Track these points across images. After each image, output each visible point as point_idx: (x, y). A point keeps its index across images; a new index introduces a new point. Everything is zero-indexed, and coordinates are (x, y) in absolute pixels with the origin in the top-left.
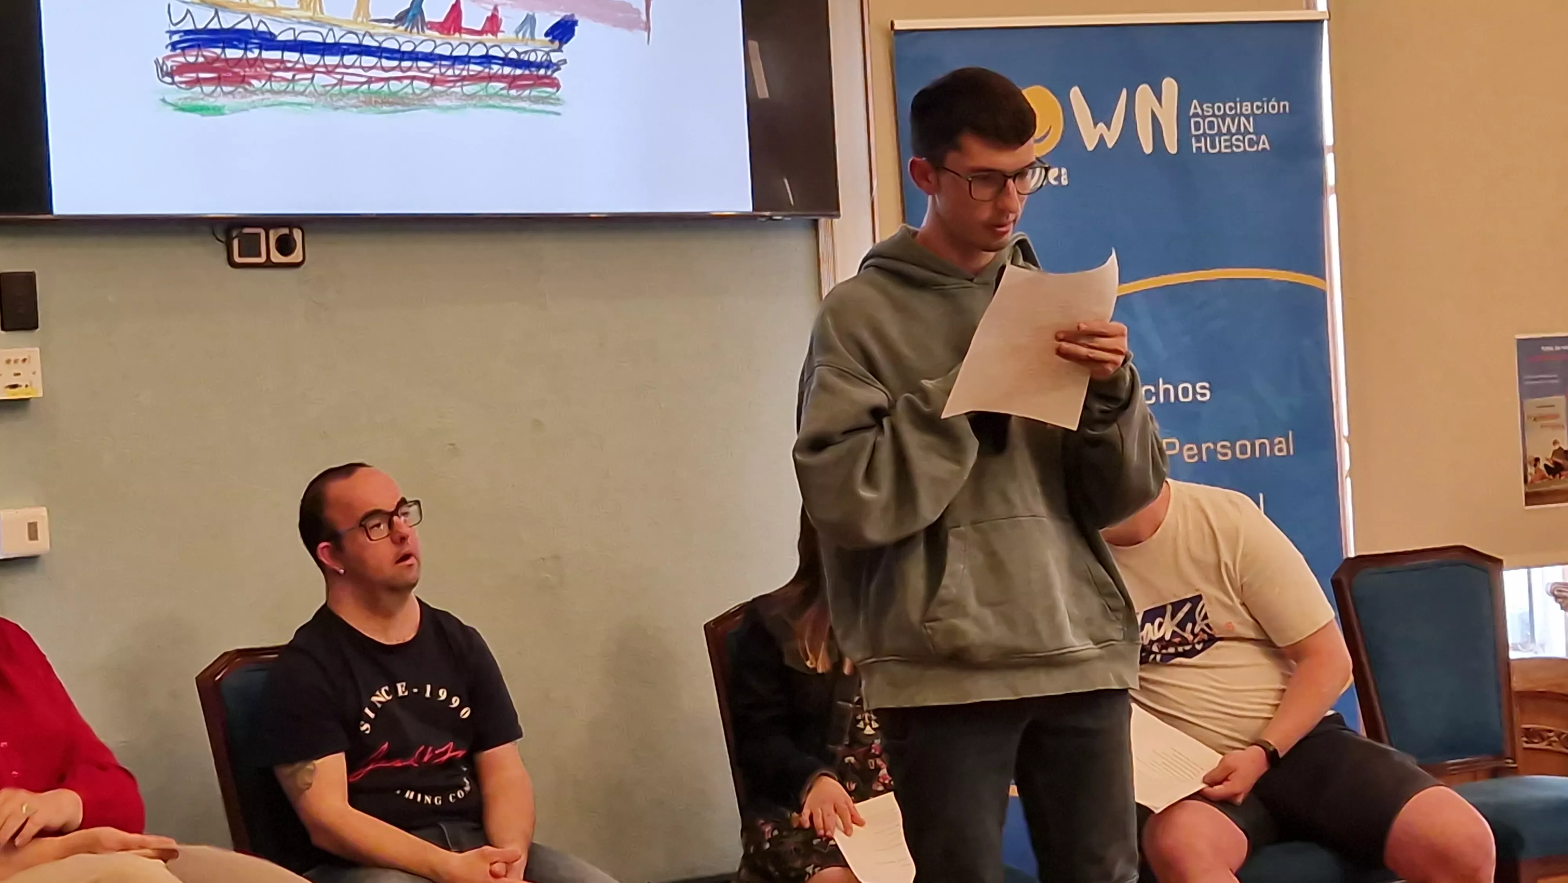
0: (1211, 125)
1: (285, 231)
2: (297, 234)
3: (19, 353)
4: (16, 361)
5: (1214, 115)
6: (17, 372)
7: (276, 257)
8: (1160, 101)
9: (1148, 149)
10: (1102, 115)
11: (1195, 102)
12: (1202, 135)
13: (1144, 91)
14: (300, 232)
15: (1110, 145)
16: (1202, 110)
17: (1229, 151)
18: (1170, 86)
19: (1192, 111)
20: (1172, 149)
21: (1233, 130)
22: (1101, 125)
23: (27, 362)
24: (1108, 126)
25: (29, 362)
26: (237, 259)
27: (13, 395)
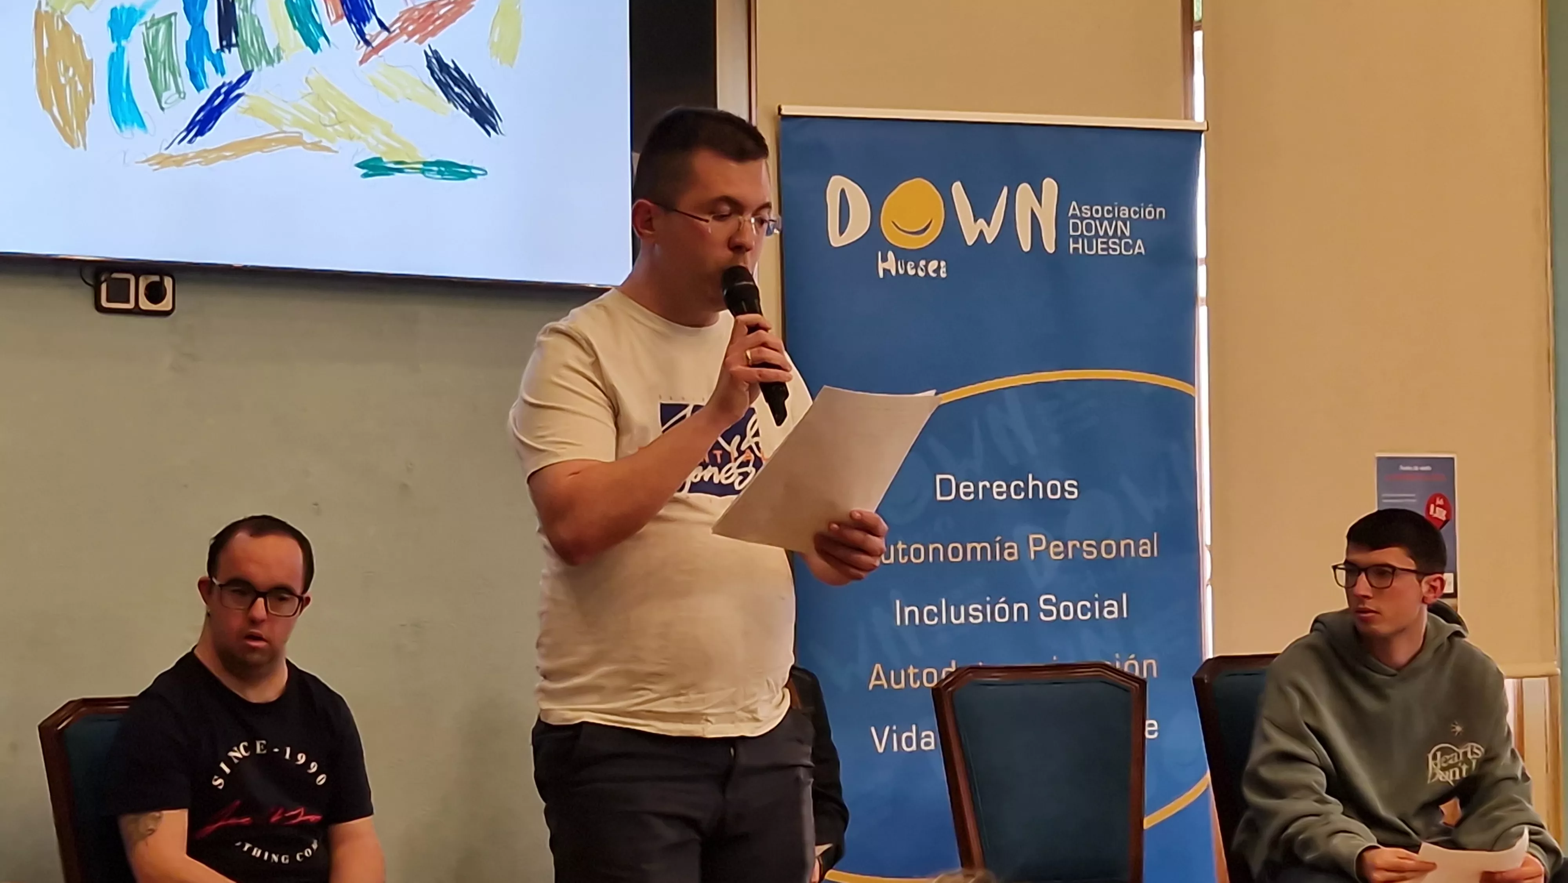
0: (1089, 228)
1: (156, 278)
2: (168, 282)
5: (1092, 217)
7: (145, 304)
8: (1040, 201)
9: (1026, 247)
10: (982, 211)
11: (1074, 203)
12: (1079, 236)
13: (1024, 190)
14: (170, 280)
15: (989, 241)
16: (1081, 212)
17: (1105, 253)
18: (1050, 186)
19: (1071, 212)
20: (1050, 248)
21: (1111, 233)
22: (981, 221)
24: (989, 224)
26: (104, 303)
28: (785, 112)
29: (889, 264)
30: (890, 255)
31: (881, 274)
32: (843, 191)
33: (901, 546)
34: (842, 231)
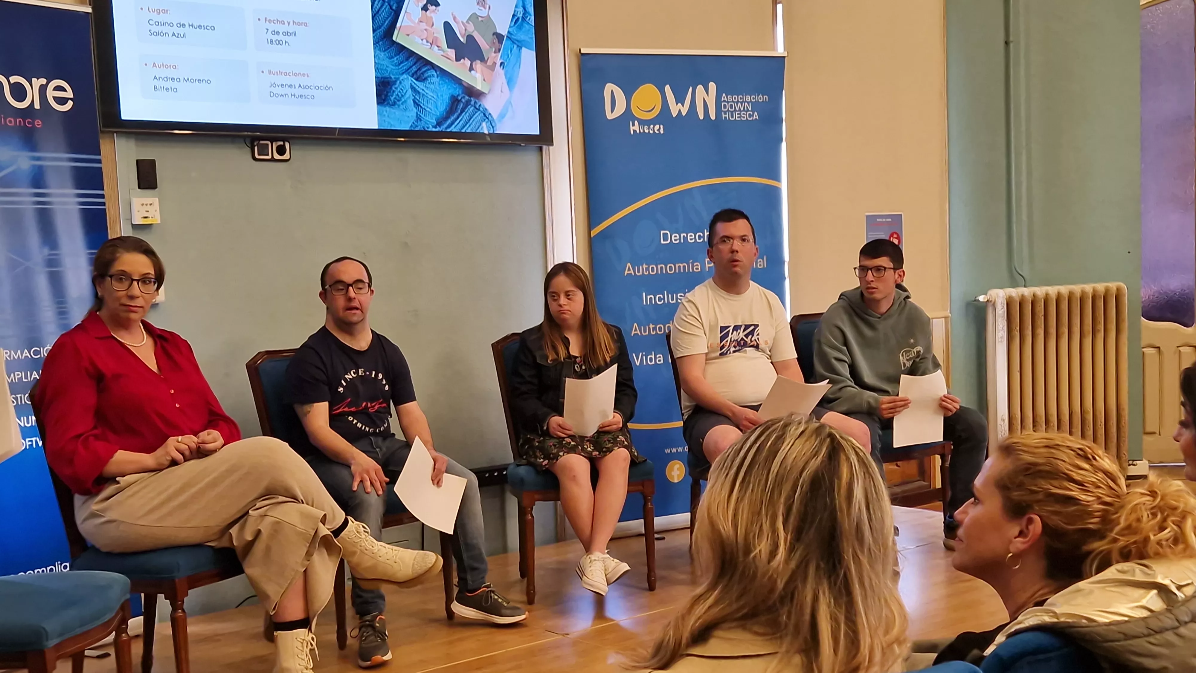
0: (731, 106)
1: (281, 143)
3: (149, 201)
4: (146, 205)
5: (733, 101)
6: (147, 210)
7: (277, 156)
8: (707, 93)
9: (701, 117)
10: (680, 100)
11: (724, 95)
12: (726, 111)
13: (700, 88)
14: (288, 144)
15: (684, 114)
16: (727, 98)
17: (739, 119)
18: (712, 86)
19: (723, 99)
20: (713, 117)
21: (742, 109)
22: (680, 104)
23: (152, 205)
24: (683, 106)
25: (153, 205)
26: (257, 156)
27: (147, 221)
28: (582, 52)
29: (635, 127)
30: (636, 122)
31: (632, 132)
32: (612, 92)
33: (645, 266)
34: (612, 111)
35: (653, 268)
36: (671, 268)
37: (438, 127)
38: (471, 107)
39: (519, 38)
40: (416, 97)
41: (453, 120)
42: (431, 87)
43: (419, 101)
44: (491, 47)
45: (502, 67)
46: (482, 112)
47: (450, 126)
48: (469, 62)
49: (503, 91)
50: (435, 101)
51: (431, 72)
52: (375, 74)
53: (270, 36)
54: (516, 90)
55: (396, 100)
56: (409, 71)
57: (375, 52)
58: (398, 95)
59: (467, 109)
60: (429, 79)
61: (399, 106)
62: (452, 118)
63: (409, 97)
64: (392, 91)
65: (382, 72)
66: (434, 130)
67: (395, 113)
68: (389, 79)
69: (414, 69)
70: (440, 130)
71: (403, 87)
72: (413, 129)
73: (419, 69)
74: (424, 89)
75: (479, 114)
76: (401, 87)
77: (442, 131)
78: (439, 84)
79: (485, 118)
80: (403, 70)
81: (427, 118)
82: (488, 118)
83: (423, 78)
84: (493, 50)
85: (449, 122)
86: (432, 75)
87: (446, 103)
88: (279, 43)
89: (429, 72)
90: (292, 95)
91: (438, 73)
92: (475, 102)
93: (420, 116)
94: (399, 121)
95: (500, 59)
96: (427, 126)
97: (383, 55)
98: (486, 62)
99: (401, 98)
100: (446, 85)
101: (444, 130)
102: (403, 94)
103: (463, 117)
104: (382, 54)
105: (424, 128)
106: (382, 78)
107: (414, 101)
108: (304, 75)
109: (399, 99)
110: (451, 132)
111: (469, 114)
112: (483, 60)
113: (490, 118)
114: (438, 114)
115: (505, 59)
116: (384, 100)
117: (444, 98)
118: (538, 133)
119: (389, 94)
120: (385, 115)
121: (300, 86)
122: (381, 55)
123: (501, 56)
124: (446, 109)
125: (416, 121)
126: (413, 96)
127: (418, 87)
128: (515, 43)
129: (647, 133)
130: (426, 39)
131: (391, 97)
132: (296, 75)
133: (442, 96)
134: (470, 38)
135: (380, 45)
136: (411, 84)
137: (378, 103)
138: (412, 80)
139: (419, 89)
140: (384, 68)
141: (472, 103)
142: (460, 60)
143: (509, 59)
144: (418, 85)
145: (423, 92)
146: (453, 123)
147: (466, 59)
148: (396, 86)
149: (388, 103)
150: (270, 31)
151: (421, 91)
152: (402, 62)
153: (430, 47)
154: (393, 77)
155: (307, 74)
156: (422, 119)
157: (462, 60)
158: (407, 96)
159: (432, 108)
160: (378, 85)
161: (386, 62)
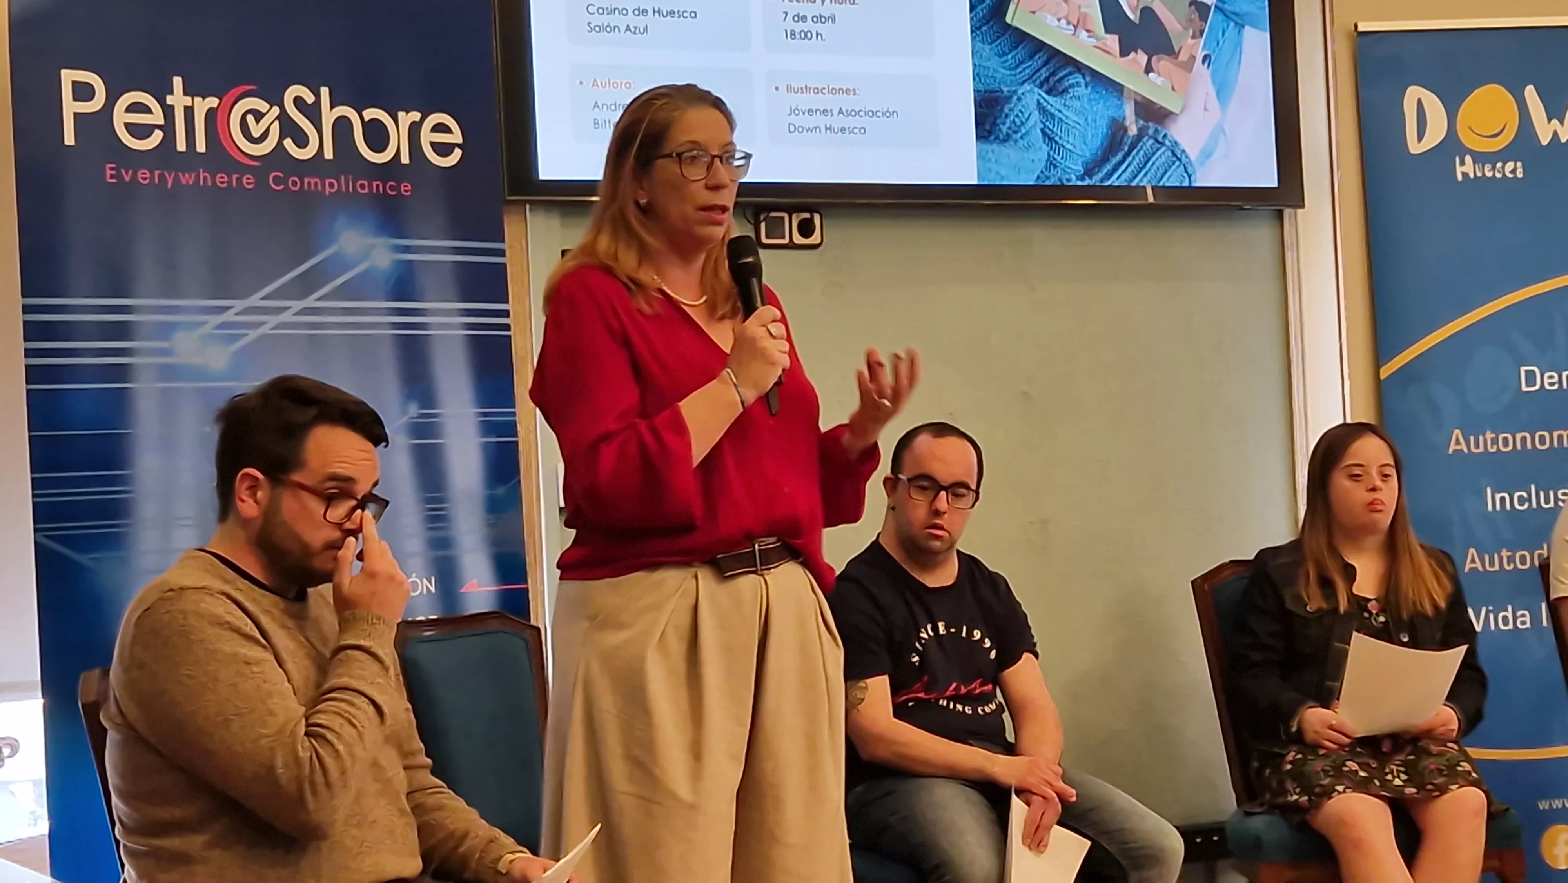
1: (807, 215)
2: (817, 218)
7: (798, 239)
10: (1555, 112)
14: (819, 216)
15: (1563, 141)
22: (1555, 122)
24: (1562, 122)
26: (765, 240)
28: (1361, 28)
29: (1466, 168)
30: (1468, 159)
31: (1460, 178)
32: (1419, 102)
33: (1489, 436)
34: (1420, 138)
35: (1505, 440)
36: (1542, 440)
37: (1087, 178)
38: (1148, 140)
39: (1237, 10)
40: (1048, 123)
41: (1115, 165)
42: (1075, 106)
43: (1052, 131)
44: (1185, 28)
45: (1206, 64)
46: (1168, 148)
47: (1109, 175)
48: (1146, 58)
49: (1208, 107)
50: (1083, 131)
51: (1075, 78)
52: (974, 86)
53: (790, 25)
54: (1233, 104)
55: (1010, 132)
56: (1035, 77)
57: (973, 47)
58: (1014, 122)
59: (1141, 144)
60: (1070, 90)
61: (1016, 141)
62: (1114, 161)
63: (1035, 125)
64: (1003, 116)
65: (985, 80)
66: (1079, 183)
67: (1008, 155)
68: (999, 94)
69: (1044, 73)
70: (1091, 183)
71: (1023, 106)
72: (1040, 183)
73: (1053, 74)
74: (1062, 108)
75: (1164, 153)
76: (1020, 107)
77: (1094, 186)
78: (1090, 100)
79: (1174, 159)
80: (1024, 76)
81: (1067, 163)
82: (1180, 160)
83: (1061, 90)
84: (1189, 32)
85: (1109, 167)
86: (1077, 83)
87: (1102, 133)
88: (806, 35)
89: (1071, 77)
90: (826, 129)
91: (1088, 79)
92: (1156, 130)
93: (1054, 159)
94: (1017, 170)
95: (1203, 49)
96: (1067, 176)
97: (988, 51)
98: (1177, 58)
99: (1019, 127)
100: (1102, 102)
101: (1098, 184)
102: (1024, 120)
103: (1134, 158)
104: (987, 47)
105: (1060, 180)
106: (986, 92)
107: (1042, 130)
108: (848, 90)
109: (1016, 129)
110: (1110, 186)
111: (1145, 152)
112: (1170, 51)
113: (1183, 158)
114: (1088, 155)
115: (1212, 48)
116: (990, 132)
117: (1098, 124)
118: (1275, 184)
119: (998, 121)
120: (990, 160)
121: (841, 112)
122: (983, 49)
123: (1205, 45)
124: (1102, 144)
125: (1046, 169)
126: (1042, 122)
127: (1052, 106)
128: (1232, 20)
129: (1489, 178)
130: (1066, 18)
131: (1001, 126)
132: (833, 91)
133: (1095, 121)
134: (1147, 13)
135: (982, 33)
136: (1038, 101)
137: (979, 137)
138: (1040, 95)
139: (1053, 111)
140: (990, 74)
141: (1151, 132)
142: (1128, 55)
143: (1220, 49)
144: (1051, 102)
145: (1060, 115)
146: (1115, 170)
147: (1139, 51)
148: (1012, 105)
149: (997, 138)
150: (790, 17)
151: (1057, 113)
152: (1021, 63)
153: (1072, 32)
154: (1005, 89)
155: (854, 90)
156: (1058, 164)
157: (1132, 54)
158: (1031, 123)
159: (1077, 143)
160: (978, 104)
161: (994, 63)
